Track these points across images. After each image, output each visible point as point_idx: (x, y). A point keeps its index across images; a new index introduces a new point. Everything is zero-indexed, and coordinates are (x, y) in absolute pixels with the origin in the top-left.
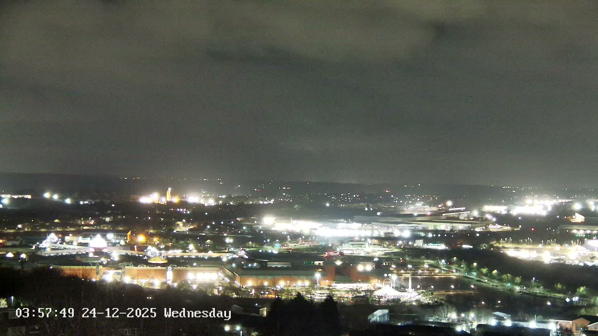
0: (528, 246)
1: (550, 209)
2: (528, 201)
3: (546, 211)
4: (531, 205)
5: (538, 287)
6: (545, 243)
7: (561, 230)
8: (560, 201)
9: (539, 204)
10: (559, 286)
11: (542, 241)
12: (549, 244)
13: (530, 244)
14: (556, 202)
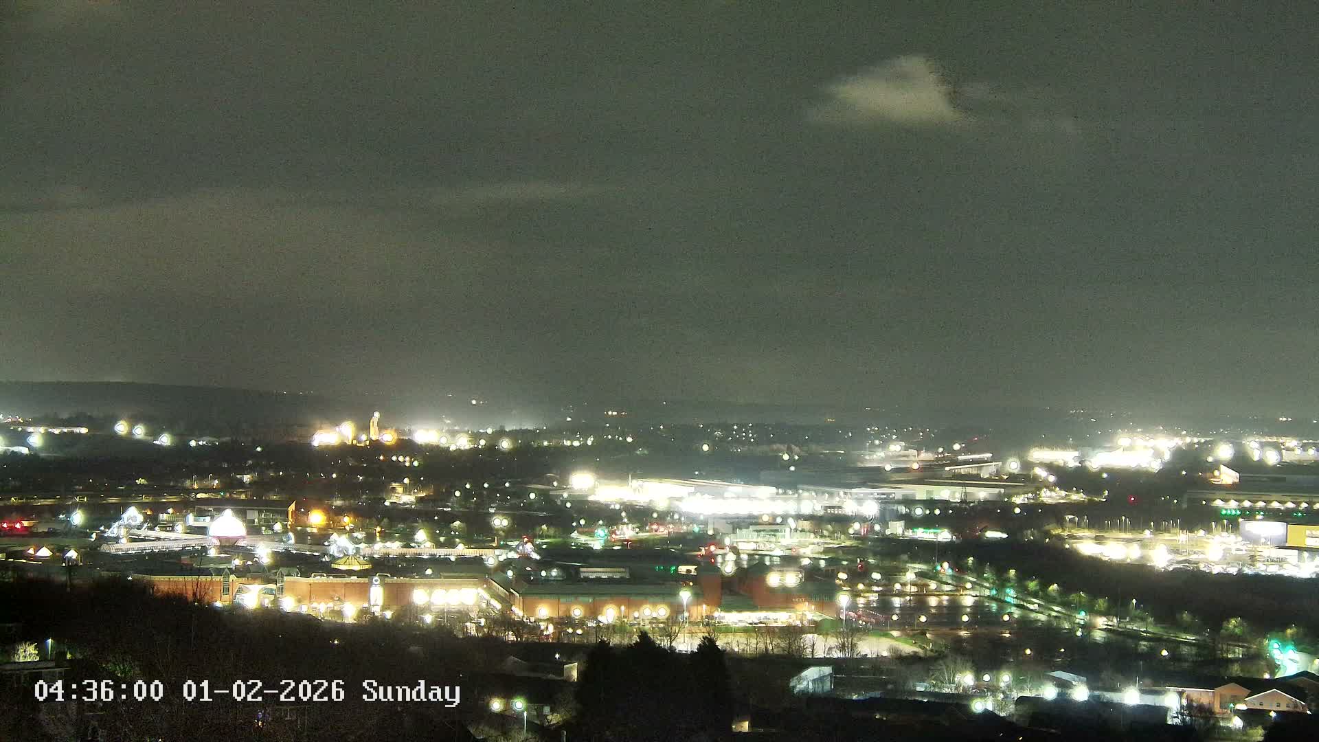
0: (1123, 535)
1: (1167, 457)
2: (1123, 440)
3: (1159, 461)
4: (1130, 448)
5: (1143, 619)
6: (1158, 529)
7: (1191, 501)
8: (1188, 440)
9: (1146, 447)
10: (1186, 616)
11: (1152, 524)
12: (1167, 530)
13: (1125, 531)
14: (1180, 443)
